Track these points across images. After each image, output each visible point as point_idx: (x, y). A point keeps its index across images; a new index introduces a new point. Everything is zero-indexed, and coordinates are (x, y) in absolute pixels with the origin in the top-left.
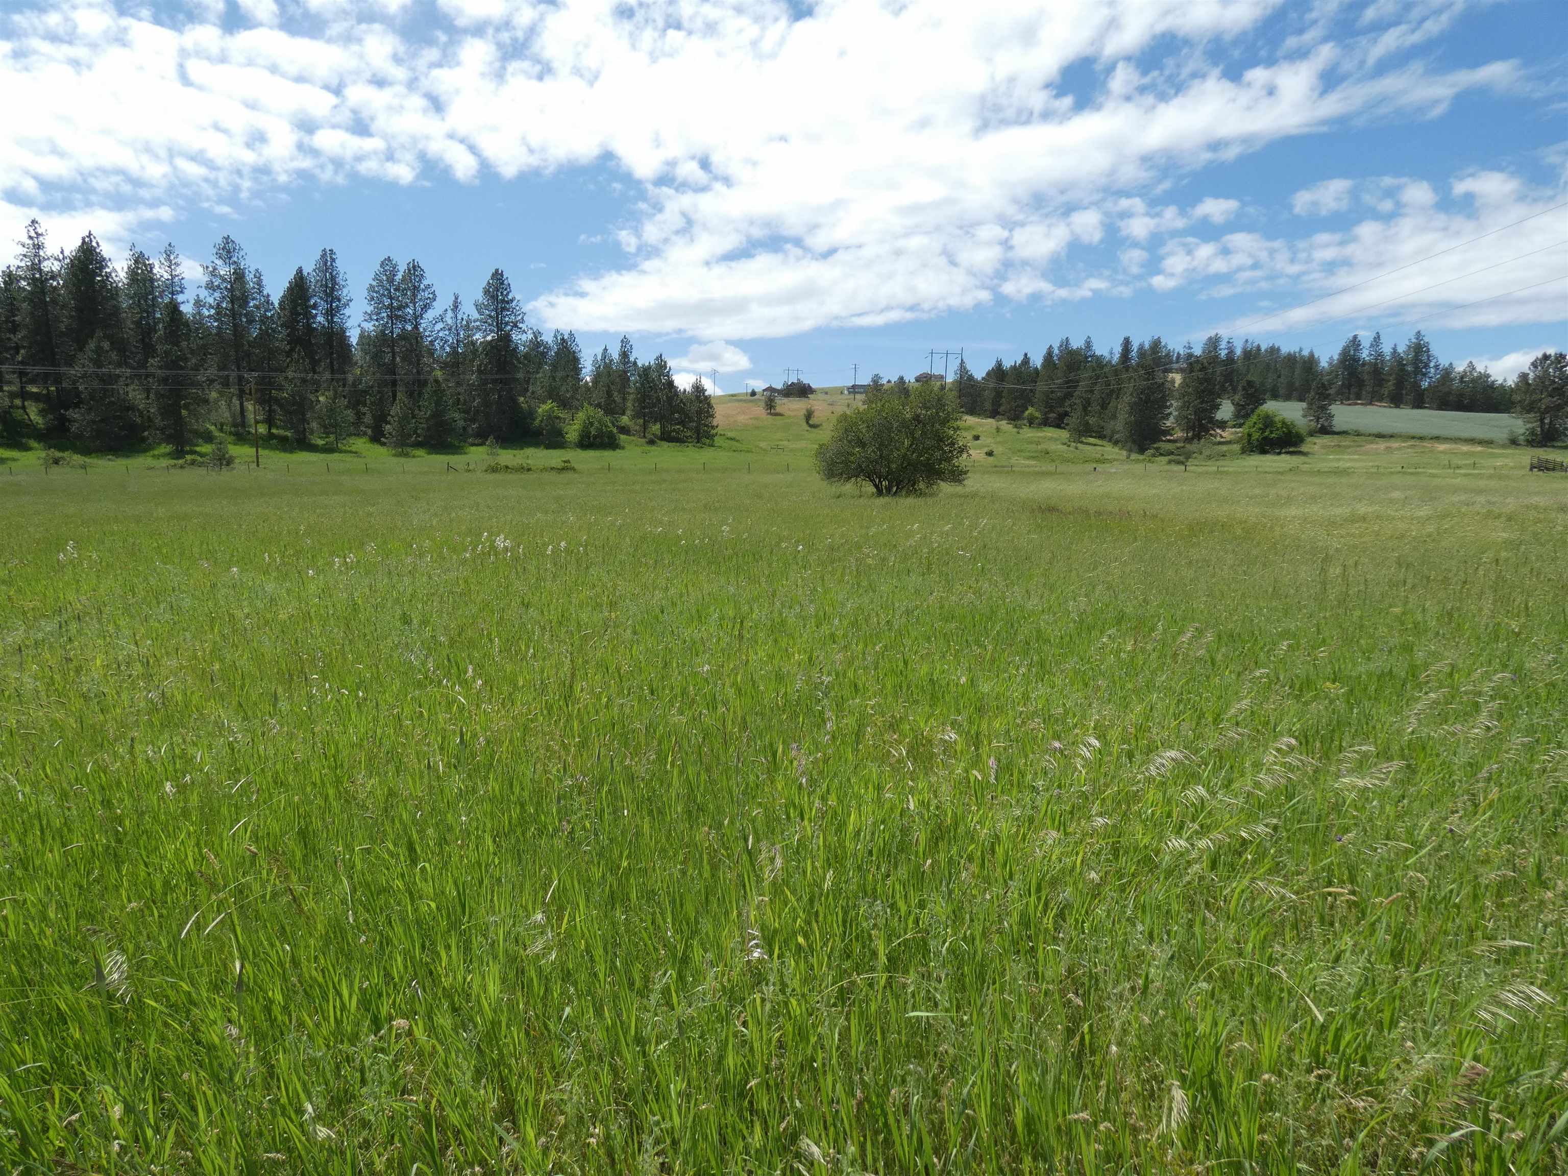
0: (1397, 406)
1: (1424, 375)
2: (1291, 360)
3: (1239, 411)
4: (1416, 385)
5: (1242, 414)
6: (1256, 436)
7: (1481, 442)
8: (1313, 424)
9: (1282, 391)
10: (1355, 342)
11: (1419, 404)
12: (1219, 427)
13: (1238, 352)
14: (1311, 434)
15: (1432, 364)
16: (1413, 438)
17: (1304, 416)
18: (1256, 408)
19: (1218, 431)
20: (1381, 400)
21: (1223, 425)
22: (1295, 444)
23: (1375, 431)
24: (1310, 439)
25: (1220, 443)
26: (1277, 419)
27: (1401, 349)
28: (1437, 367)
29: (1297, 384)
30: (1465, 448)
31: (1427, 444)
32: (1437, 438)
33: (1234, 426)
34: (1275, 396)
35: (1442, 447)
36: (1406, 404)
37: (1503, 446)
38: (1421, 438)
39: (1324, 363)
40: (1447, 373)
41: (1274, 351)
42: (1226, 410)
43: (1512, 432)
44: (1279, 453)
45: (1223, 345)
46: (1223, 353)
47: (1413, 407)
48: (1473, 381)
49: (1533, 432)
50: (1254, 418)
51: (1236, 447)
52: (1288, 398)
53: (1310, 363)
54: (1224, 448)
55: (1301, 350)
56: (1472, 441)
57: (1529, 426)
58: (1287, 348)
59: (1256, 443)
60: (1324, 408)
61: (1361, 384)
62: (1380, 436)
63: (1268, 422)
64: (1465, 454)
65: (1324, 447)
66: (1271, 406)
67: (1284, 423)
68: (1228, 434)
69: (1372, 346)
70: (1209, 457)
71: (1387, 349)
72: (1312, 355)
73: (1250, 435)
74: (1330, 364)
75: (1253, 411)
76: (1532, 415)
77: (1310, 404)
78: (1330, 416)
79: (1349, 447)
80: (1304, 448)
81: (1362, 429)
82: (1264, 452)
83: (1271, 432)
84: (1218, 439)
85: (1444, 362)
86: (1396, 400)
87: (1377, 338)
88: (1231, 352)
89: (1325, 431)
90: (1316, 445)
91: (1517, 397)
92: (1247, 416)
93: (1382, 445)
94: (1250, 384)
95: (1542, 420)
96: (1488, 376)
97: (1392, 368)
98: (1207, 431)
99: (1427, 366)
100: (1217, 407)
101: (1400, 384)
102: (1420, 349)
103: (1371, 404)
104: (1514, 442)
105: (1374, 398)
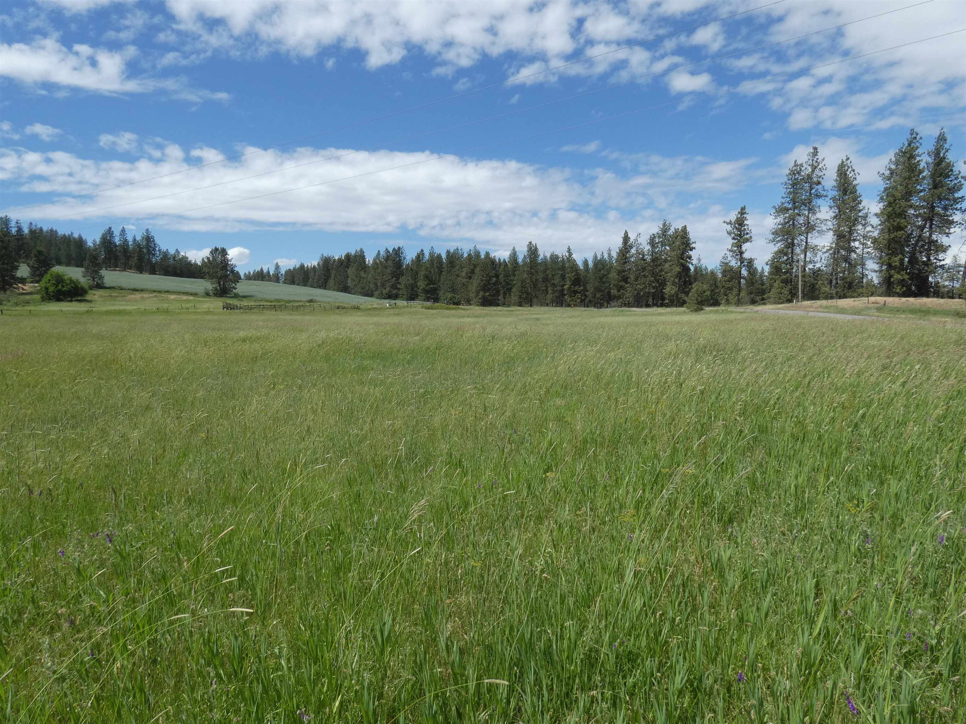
0: (141, 273)
1: (154, 255)
2: (67, 240)
3: (35, 272)
4: (149, 261)
5: (37, 276)
6: (51, 289)
7: (191, 294)
8: (91, 282)
9: (63, 260)
10: (110, 232)
11: (153, 271)
12: (19, 282)
13: (26, 231)
14: (91, 288)
15: (157, 249)
16: (155, 291)
17: (84, 276)
18: (48, 270)
19: (20, 285)
20: (130, 269)
21: (23, 281)
22: (81, 295)
23: (132, 287)
24: (90, 292)
25: (23, 294)
26: (66, 277)
27: (138, 238)
28: (160, 250)
29: (74, 256)
30: (185, 297)
31: (164, 295)
32: (168, 292)
33: (32, 282)
34: (59, 263)
35: (172, 297)
36: (146, 271)
37: (203, 297)
38: (159, 292)
39: (90, 244)
40: (165, 255)
41: (53, 233)
42: (23, 271)
43: (206, 289)
44: (71, 301)
45: (13, 224)
46: (14, 231)
47: (150, 274)
48: (181, 260)
49: (216, 289)
50: (47, 277)
51: (37, 297)
52: (68, 264)
53: (80, 243)
54: (28, 297)
55: (72, 233)
56: (186, 293)
57: (214, 286)
58: (62, 231)
59: (52, 294)
60: (97, 272)
61: (116, 258)
62: (135, 290)
63: (59, 279)
64: (185, 301)
65: (101, 296)
66: (58, 269)
67: (71, 280)
68: (28, 287)
69: (121, 235)
70: (17, 304)
71: (130, 239)
72: (80, 238)
73: (47, 289)
74: (94, 244)
75: (46, 272)
76: (214, 280)
77: (87, 269)
78: (101, 277)
79: (118, 297)
80: (88, 297)
81: (123, 285)
82: (59, 300)
83: (63, 286)
84: (21, 291)
85: (164, 249)
86: (140, 269)
87: (123, 230)
88: (20, 230)
89: (100, 286)
90: (95, 295)
91: (206, 270)
92: (41, 275)
93: (138, 296)
94: (40, 252)
95: (219, 283)
96: (187, 258)
97: (133, 249)
98: (11, 285)
99: (154, 249)
100: (16, 268)
101: (141, 258)
102: (149, 239)
103: (125, 270)
104: (207, 294)
105: (126, 267)
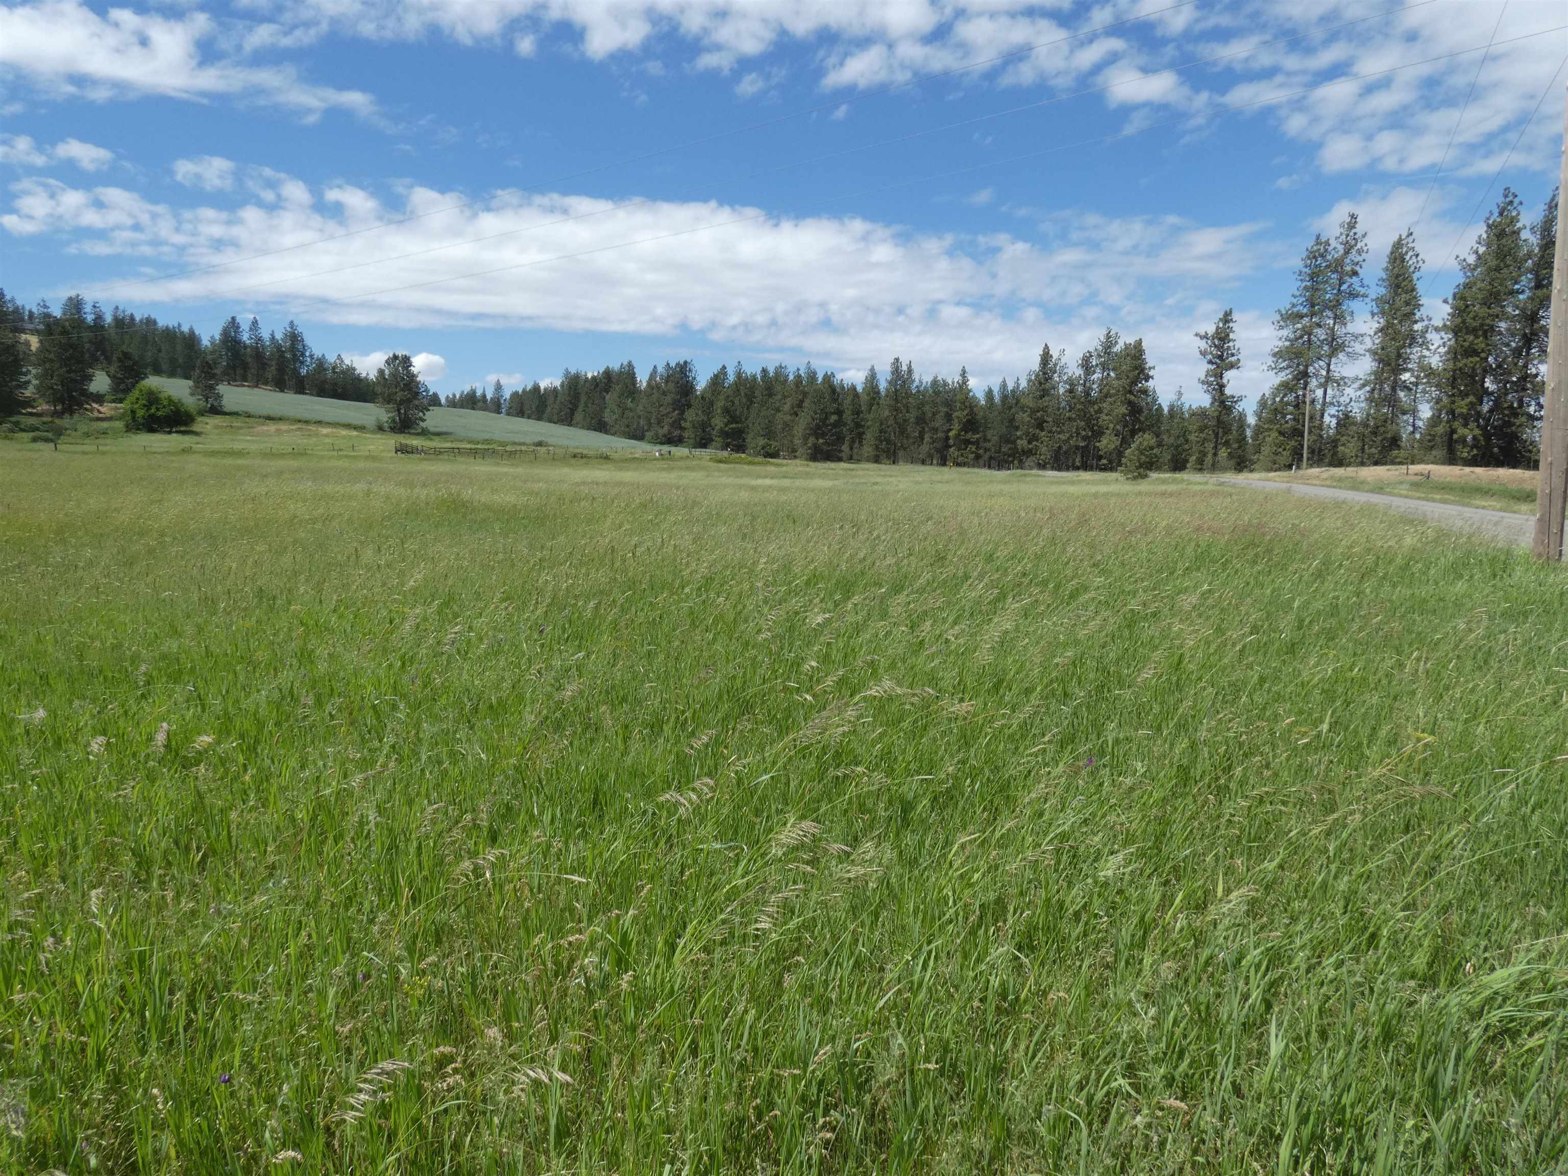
0: (282, 391)
1: (302, 363)
2: (170, 335)
3: (118, 384)
4: (296, 372)
5: (121, 389)
6: (141, 413)
7: (356, 428)
8: (202, 403)
9: (164, 367)
10: (233, 323)
11: (300, 387)
12: (94, 401)
13: (109, 319)
14: (202, 413)
15: (307, 354)
16: (300, 421)
17: (192, 395)
18: (137, 382)
19: (95, 405)
20: (266, 383)
21: (99, 398)
22: (186, 424)
23: (265, 412)
24: (200, 419)
25: (98, 419)
26: (162, 396)
27: (279, 336)
28: (311, 356)
29: (180, 361)
30: (344, 432)
31: (312, 428)
32: (319, 423)
33: (114, 401)
34: (158, 371)
35: (325, 431)
36: (289, 389)
37: (373, 432)
38: (307, 422)
39: (205, 342)
40: (321, 364)
41: (150, 322)
42: (100, 382)
43: (378, 420)
44: (170, 433)
45: (88, 308)
46: (90, 318)
47: (296, 393)
48: (343, 372)
49: (394, 421)
50: (136, 393)
51: (119, 425)
52: (172, 374)
53: (191, 340)
54: (105, 425)
55: (179, 325)
56: (348, 426)
57: (390, 415)
58: (164, 321)
59: (141, 420)
60: (211, 388)
61: (245, 367)
62: (269, 418)
63: (152, 398)
64: (344, 437)
65: (217, 427)
66: (153, 382)
67: (170, 399)
68: (106, 409)
69: (251, 329)
70: (87, 435)
71: (266, 335)
72: (192, 332)
73: (133, 412)
74: (212, 343)
75: (134, 386)
76: (391, 406)
77: (197, 382)
78: (219, 397)
79: (241, 428)
80: (195, 427)
81: (251, 410)
82: (151, 430)
83: (158, 409)
84: (96, 414)
85: (318, 353)
86: (280, 385)
87: (255, 323)
88: (99, 317)
89: (216, 411)
90: (208, 424)
91: (378, 390)
92: (127, 390)
93: (272, 427)
94: (126, 355)
95: (399, 410)
96: (354, 369)
97: (272, 354)
98: (80, 405)
99: (303, 355)
100: (90, 378)
101: (281, 369)
102: (294, 337)
103: (257, 386)
104: (380, 428)
105: (259, 381)
